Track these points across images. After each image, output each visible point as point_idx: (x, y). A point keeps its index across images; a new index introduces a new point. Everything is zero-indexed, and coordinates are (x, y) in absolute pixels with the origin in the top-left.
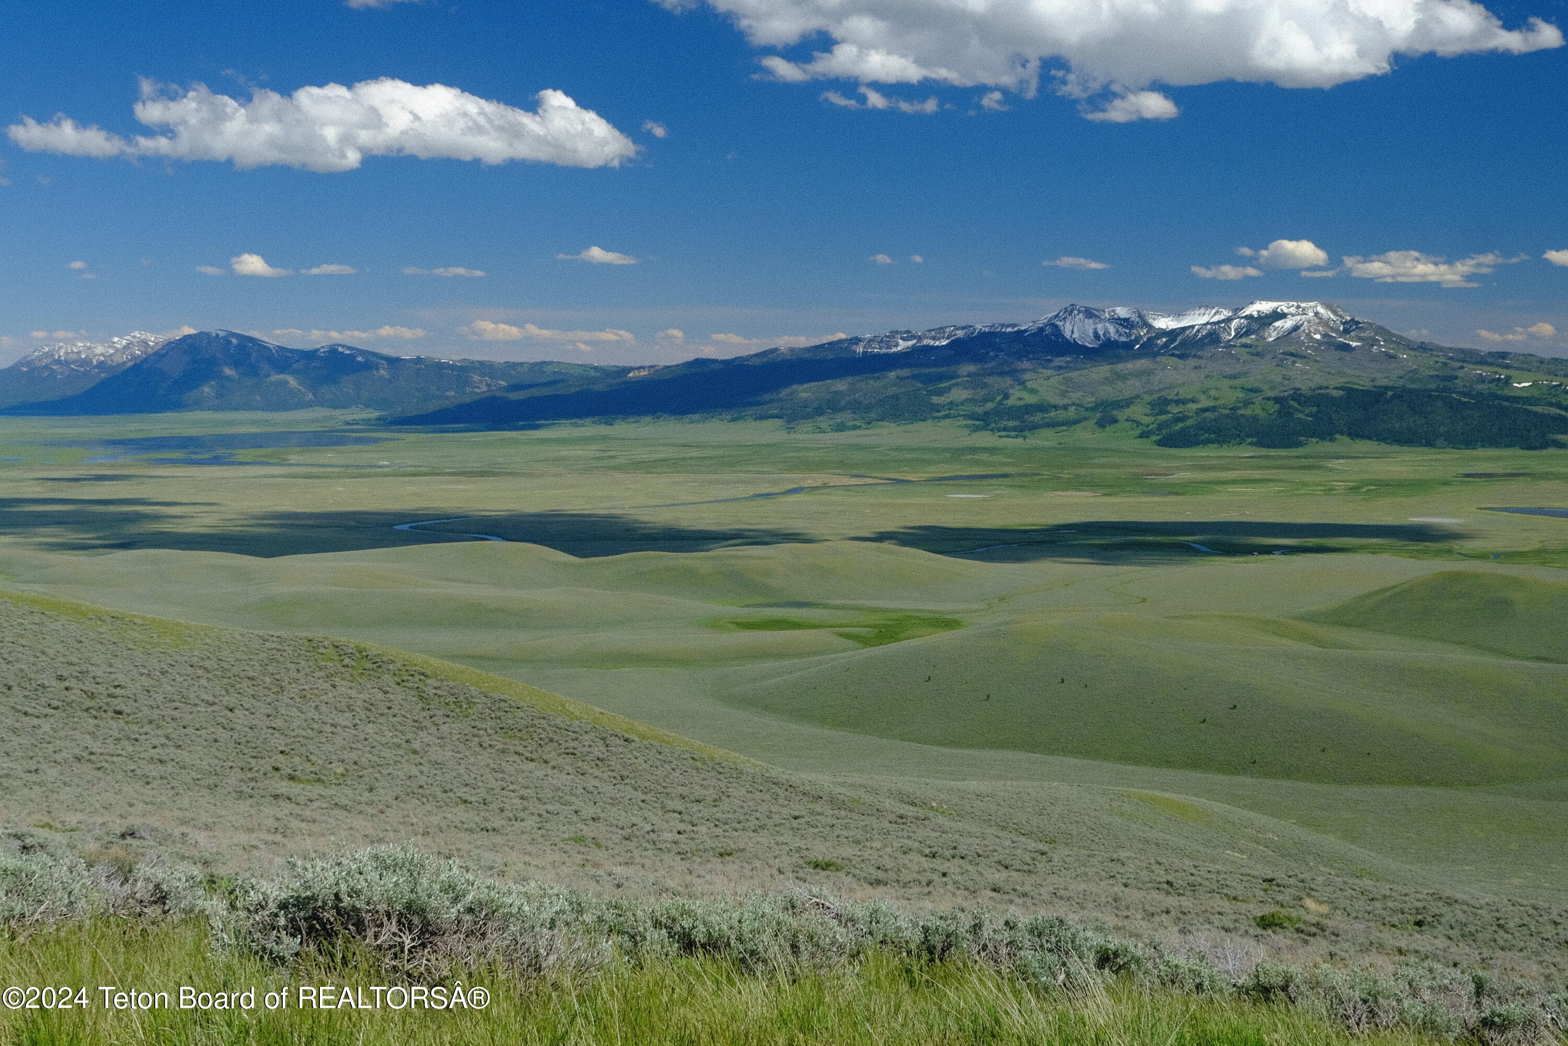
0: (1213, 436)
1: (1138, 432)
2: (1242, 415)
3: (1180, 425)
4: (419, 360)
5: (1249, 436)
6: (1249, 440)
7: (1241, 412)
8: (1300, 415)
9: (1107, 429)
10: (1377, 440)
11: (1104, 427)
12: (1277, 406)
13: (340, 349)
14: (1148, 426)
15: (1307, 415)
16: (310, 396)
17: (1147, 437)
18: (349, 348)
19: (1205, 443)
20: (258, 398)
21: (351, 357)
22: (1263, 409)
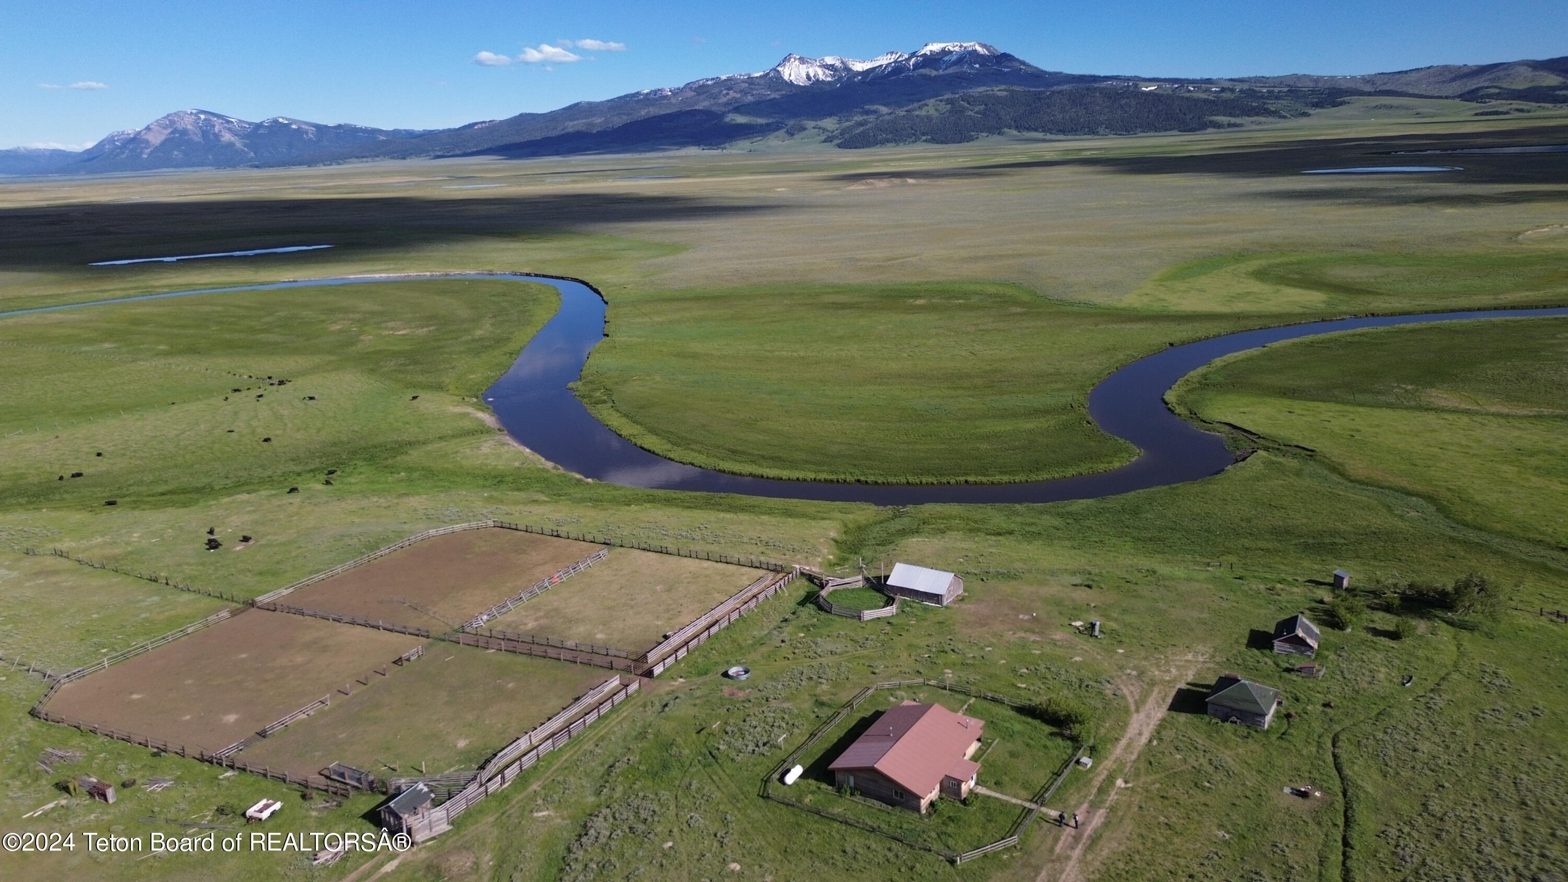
0: (890, 136)
1: (823, 137)
2: (917, 116)
3: (861, 129)
4: (339, 126)
5: (923, 134)
6: (924, 138)
7: (917, 113)
8: (970, 113)
9: (796, 136)
10: (1043, 131)
11: (792, 135)
12: (949, 106)
13: (281, 120)
14: (833, 132)
15: (977, 113)
16: (252, 154)
17: (831, 141)
18: (287, 119)
19: (883, 142)
20: (210, 157)
21: (287, 126)
22: (936, 110)
